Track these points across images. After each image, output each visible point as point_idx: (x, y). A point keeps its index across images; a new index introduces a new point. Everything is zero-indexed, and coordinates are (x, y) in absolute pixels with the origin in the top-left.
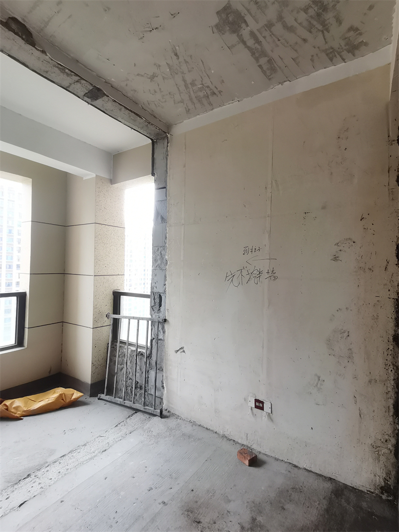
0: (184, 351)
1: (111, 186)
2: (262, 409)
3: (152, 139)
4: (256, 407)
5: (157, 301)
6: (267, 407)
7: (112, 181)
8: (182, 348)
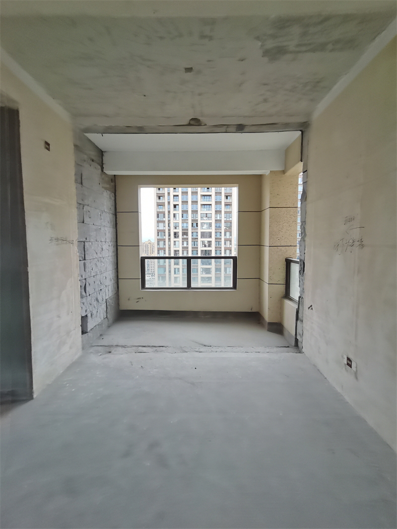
0: (312, 309)
1: (283, 175)
2: (350, 366)
3: (300, 130)
4: (348, 364)
5: (302, 266)
6: (353, 365)
7: (284, 172)
8: (311, 306)
